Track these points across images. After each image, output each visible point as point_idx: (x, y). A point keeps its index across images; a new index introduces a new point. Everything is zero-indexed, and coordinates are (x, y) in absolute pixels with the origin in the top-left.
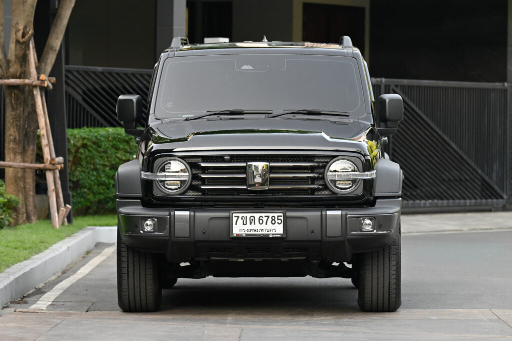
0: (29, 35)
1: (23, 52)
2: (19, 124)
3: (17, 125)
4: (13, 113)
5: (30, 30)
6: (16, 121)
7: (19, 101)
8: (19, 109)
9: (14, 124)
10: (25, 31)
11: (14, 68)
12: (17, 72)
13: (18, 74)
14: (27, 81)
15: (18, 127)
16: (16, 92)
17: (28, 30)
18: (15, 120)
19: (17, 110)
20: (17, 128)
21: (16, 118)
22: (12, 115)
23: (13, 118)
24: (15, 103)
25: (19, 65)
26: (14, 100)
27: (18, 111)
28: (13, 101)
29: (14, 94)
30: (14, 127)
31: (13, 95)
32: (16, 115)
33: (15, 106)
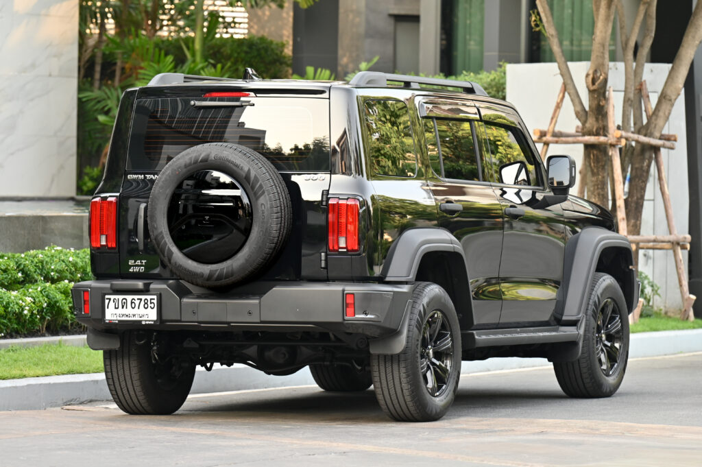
0: (599, 81)
1: (596, 102)
2: (602, 193)
3: (599, 194)
4: (595, 179)
5: (601, 75)
6: (598, 188)
7: (600, 164)
8: (601, 174)
9: (596, 193)
10: (595, 76)
11: (591, 123)
12: (593, 128)
13: (594, 130)
14: (602, 139)
15: (601, 197)
16: (595, 152)
17: (598, 74)
18: (596, 187)
19: (599, 175)
20: (599, 198)
21: (598, 185)
22: (592, 181)
23: (594, 186)
24: (594, 166)
25: (594, 119)
26: (594, 163)
27: (600, 177)
28: (592, 164)
29: (594, 156)
30: (595, 196)
31: (592, 156)
32: (597, 181)
33: (595, 170)
